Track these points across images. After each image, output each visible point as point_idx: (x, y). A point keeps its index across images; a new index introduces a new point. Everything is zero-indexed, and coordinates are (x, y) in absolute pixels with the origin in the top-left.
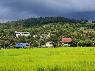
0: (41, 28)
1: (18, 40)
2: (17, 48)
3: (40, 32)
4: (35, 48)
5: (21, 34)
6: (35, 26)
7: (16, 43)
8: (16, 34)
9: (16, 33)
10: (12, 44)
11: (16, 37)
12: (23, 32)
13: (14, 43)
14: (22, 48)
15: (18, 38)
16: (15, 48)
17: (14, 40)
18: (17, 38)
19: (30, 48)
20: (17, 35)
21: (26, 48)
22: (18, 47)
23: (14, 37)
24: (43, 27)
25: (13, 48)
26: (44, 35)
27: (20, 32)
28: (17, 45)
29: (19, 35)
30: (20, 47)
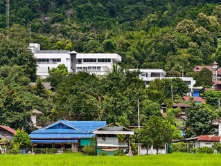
0: (191, 29)
1: (45, 102)
2: (42, 147)
3: (184, 54)
4: (152, 151)
5: (68, 64)
6: (153, 16)
7: (34, 120)
8: (33, 62)
9: (38, 56)
10: (13, 126)
11: (33, 78)
12: (81, 50)
13: (20, 116)
14: (74, 148)
15: (47, 86)
16: (26, 147)
17: (25, 98)
18: (40, 86)
19: (121, 152)
20: (42, 71)
21: (93, 153)
22: (49, 146)
23: (25, 84)
24: (203, 23)
25: (16, 147)
26: (210, 74)
27: (61, 48)
28: (41, 134)
29: (55, 66)
30: (58, 146)
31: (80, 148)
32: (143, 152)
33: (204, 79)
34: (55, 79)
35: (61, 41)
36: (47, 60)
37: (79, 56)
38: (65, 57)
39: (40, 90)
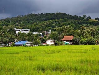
0: (42, 25)
1: (17, 38)
2: (17, 45)
3: (41, 29)
4: (36, 46)
6: (35, 23)
7: (15, 41)
9: (16, 30)
10: (12, 42)
11: (15, 34)
13: (13, 40)
16: (14, 45)
17: (14, 37)
19: (30, 46)
21: (26, 46)
24: (44, 24)
25: (12, 45)
28: (17, 43)
29: (19, 32)
30: (20, 45)
31: (23, 45)
32: (34, 46)
33: (44, 34)
34: (19, 34)
35: (20, 27)
36: (18, 31)
37: (23, 30)
38: (21, 30)
39: (16, 36)
